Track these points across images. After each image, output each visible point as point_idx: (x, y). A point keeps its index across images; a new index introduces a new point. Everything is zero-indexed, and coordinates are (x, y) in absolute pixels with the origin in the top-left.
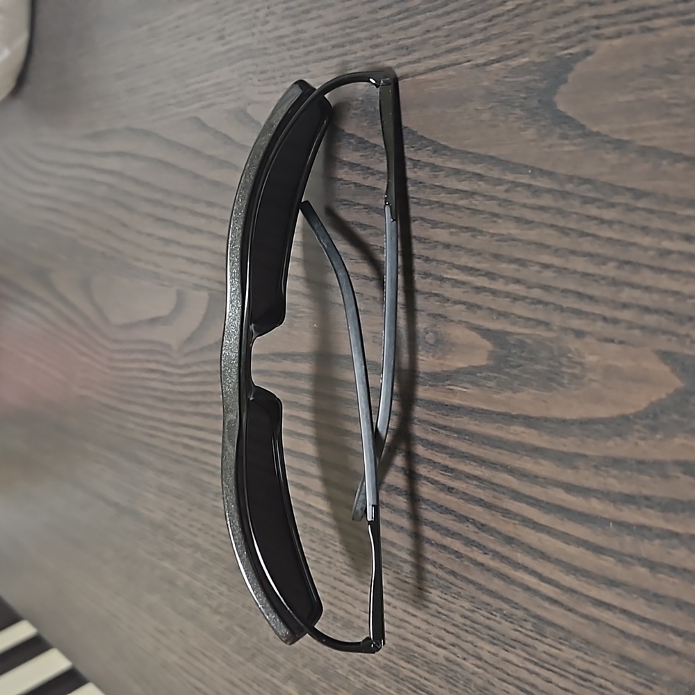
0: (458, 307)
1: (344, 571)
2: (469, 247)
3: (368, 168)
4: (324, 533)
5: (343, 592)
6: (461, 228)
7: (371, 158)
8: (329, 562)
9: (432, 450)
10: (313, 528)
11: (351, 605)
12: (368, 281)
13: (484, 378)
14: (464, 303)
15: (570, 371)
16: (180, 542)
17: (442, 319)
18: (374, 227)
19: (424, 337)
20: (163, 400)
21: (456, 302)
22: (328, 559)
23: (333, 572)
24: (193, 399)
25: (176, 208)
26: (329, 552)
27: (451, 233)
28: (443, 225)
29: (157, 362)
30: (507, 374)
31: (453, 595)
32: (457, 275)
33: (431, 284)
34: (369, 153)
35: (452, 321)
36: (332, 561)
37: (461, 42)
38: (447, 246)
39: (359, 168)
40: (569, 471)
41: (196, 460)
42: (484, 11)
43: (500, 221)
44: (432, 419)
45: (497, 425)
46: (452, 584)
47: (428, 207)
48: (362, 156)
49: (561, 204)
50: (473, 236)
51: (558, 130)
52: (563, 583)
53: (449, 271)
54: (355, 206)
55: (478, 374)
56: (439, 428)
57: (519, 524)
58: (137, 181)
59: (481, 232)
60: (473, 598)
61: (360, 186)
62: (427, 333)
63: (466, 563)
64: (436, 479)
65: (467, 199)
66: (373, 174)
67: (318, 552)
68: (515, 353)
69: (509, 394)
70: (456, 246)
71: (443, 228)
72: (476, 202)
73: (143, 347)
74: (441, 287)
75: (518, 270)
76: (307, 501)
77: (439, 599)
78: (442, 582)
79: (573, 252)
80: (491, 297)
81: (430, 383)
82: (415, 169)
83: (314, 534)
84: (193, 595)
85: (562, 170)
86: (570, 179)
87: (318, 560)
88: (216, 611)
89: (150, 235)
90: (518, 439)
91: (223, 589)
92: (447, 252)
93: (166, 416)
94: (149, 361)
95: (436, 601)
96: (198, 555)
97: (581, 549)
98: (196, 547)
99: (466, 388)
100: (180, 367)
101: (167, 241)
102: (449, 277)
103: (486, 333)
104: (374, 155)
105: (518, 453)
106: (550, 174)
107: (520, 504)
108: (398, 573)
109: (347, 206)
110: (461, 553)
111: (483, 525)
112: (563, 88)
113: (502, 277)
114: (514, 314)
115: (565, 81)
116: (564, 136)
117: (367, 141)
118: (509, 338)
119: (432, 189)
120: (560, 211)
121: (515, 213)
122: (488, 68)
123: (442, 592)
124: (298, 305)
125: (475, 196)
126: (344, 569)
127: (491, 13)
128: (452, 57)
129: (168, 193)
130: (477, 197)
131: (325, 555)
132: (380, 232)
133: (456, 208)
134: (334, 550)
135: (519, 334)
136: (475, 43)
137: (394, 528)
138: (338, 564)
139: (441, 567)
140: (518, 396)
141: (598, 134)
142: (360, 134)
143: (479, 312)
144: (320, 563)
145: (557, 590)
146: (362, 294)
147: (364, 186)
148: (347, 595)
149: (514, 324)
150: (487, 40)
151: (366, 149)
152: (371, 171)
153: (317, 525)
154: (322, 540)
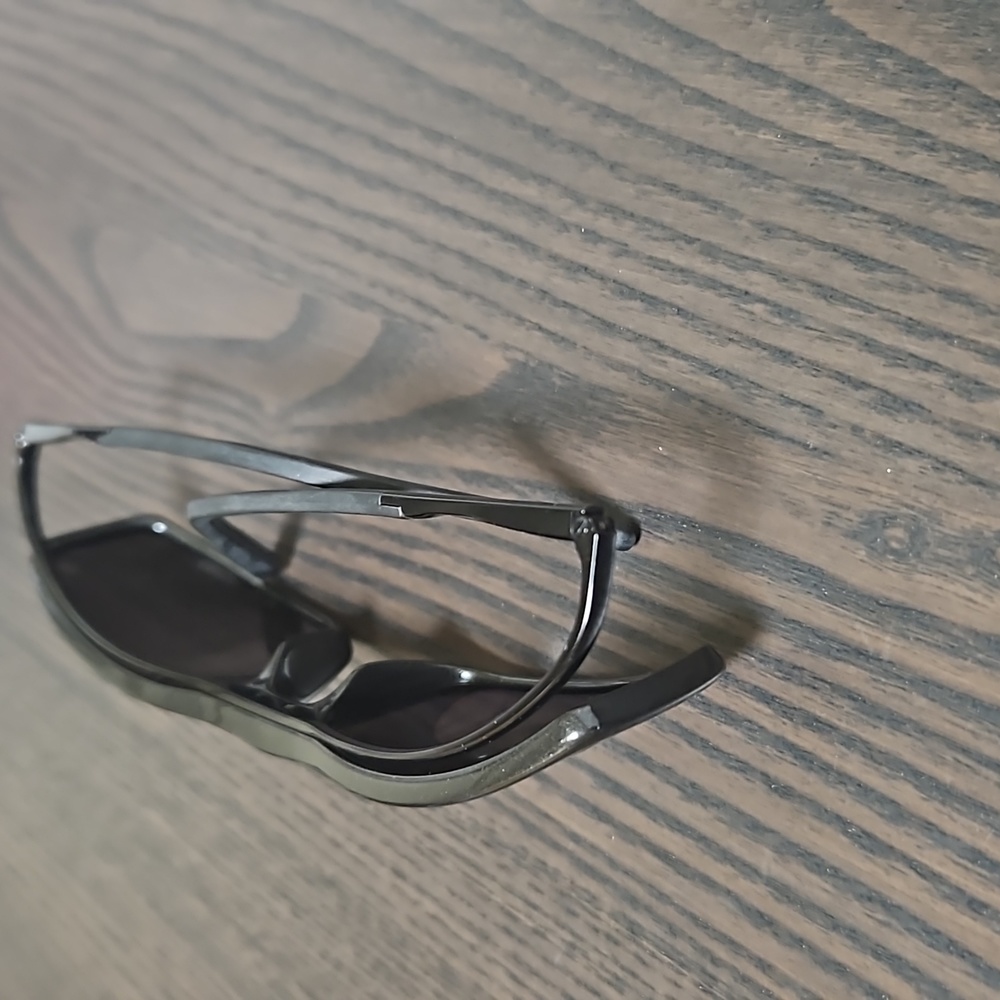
1: (607, 976)
3: (920, 133)
4: (572, 882)
7: (937, 110)
8: (572, 946)
9: (943, 803)
10: (544, 863)
12: (849, 389)
16: (196, 787)
18: (904, 272)
22: (569, 938)
23: (578, 967)
25: (339, 128)
26: (578, 926)
34: (934, 97)
36: (580, 944)
39: (891, 127)
44: (963, 737)
48: (907, 101)
54: (853, 211)
56: (979, 762)
58: (249, 54)
61: (881, 169)
64: (938, 869)
66: (931, 149)
67: (546, 915)
81: (980, 656)
83: (543, 875)
84: (205, 895)
87: (542, 930)
88: (252, 942)
89: (259, 170)
91: (283, 908)
96: (234, 825)
98: (233, 808)
101: (299, 192)
104: (949, 104)
109: (830, 208)
117: (932, 70)
124: (623, 395)
126: (607, 971)
129: (329, 93)
131: (563, 927)
132: (914, 285)
134: (587, 924)
137: (776, 934)
138: (593, 955)
142: (914, 49)
146: (820, 412)
147: (894, 170)
151: (926, 86)
152: (928, 141)
153: (554, 860)
154: (562, 894)
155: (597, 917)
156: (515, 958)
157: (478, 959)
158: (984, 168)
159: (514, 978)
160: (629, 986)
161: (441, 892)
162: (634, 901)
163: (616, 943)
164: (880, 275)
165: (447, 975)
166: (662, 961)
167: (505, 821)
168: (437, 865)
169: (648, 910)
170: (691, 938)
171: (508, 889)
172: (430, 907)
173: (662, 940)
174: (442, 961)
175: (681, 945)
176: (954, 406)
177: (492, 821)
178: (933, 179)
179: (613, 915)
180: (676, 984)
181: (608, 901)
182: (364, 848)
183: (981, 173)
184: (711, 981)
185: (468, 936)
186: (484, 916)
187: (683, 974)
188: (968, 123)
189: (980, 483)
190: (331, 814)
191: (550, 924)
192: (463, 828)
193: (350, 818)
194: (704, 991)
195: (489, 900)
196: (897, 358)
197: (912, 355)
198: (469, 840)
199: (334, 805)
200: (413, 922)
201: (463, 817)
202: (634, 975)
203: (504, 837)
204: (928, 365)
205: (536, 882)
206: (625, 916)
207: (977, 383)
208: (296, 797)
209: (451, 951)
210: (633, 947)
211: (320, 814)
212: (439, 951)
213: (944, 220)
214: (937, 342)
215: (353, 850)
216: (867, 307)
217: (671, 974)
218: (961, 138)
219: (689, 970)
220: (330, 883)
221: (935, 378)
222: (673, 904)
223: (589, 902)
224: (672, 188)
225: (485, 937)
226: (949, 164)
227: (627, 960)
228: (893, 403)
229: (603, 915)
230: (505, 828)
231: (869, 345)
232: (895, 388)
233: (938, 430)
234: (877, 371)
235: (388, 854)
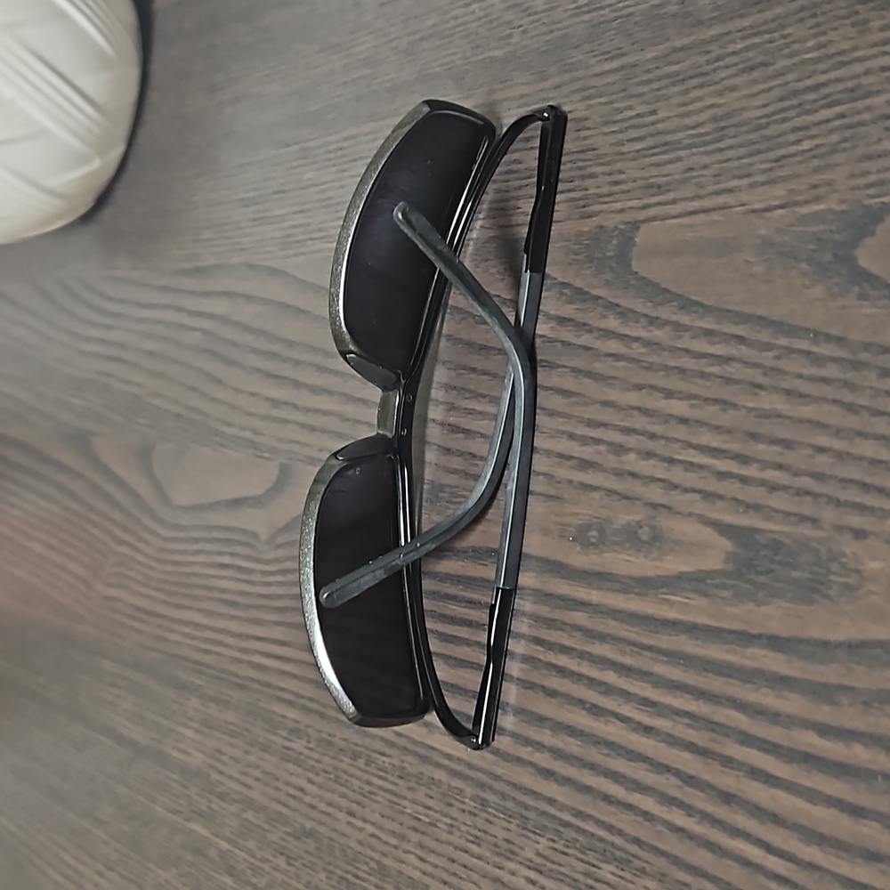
0: (689, 496)
1: (471, 838)
2: (715, 423)
3: (585, 324)
4: (449, 786)
5: (465, 867)
6: (706, 400)
7: (591, 312)
8: (451, 826)
9: (628, 677)
10: (433, 779)
11: (475, 884)
12: (563, 460)
13: (717, 586)
14: (700, 492)
15: (841, 580)
16: (223, 797)
17: (664, 511)
18: (583, 395)
19: (636, 533)
20: (234, 604)
21: (686, 490)
22: (449, 821)
23: (455, 839)
24: (278, 603)
25: (298, 363)
26: (454, 812)
27: (692, 406)
28: (682, 395)
29: (233, 554)
30: (750, 581)
31: (635, 872)
32: (694, 456)
33: (654, 466)
34: (588, 306)
35: (679, 513)
36: (455, 823)
37: (736, 183)
38: (684, 421)
39: (571, 323)
40: (826, 708)
41: (268, 685)
42: (770, 149)
43: (763, 393)
44: (633, 637)
45: (727, 646)
46: (633, 856)
47: (663, 373)
48: (577, 309)
49: (850, 375)
50: (724, 410)
51: (856, 289)
52: (799, 855)
53: (682, 451)
55: (709, 581)
56: (642, 649)
57: (745, 777)
58: (246, 328)
59: (735, 406)
60: (663, 875)
61: (569, 345)
62: (641, 527)
63: (660, 828)
64: (629, 714)
65: (719, 365)
66: (590, 331)
67: (436, 811)
68: (765, 556)
69: (750, 606)
70: (697, 421)
71: (680, 399)
72: (733, 370)
73: (216, 535)
74: (668, 470)
75: (779, 454)
76: (431, 743)
77: (610, 876)
78: (618, 854)
79: (861, 434)
80: (738, 485)
81: (636, 590)
82: (651, 328)
83: (432, 787)
84: (231, 871)
85: (855, 336)
86: (866, 347)
87: (434, 822)
89: (253, 394)
90: (756, 665)
91: (281, 862)
92: (683, 428)
93: (234, 626)
94: (220, 554)
95: (606, 880)
96: (249, 815)
97: (834, 811)
98: (248, 803)
99: (688, 598)
100: (268, 562)
101: (276, 403)
102: (681, 458)
103: (725, 529)
104: (596, 308)
105: (755, 683)
106: (840, 340)
107: (749, 750)
108: (554, 841)
109: (547, 369)
110: (652, 815)
111: (691, 777)
112: (868, 241)
113: (756, 461)
114: (768, 507)
115: (872, 234)
116: (863, 297)
117: (587, 292)
118: (757, 537)
119: (671, 351)
120: (847, 384)
121: (785, 385)
122: (768, 214)
123: (617, 867)
124: (458, 487)
125: (731, 362)
126: (471, 835)
127: (780, 152)
128: (720, 200)
129: (291, 344)
130: (735, 364)
131: (445, 816)
133: (703, 375)
134: (459, 809)
135: (773, 532)
136: (753, 185)
137: (556, 780)
138: (463, 828)
139: (620, 833)
140: (764, 609)
142: (578, 283)
143: (719, 503)
144: (436, 826)
145: (790, 865)
146: (553, 476)
147: (575, 344)
148: (471, 870)
149: (768, 519)
150: (771, 182)
151: (585, 301)
152: (587, 328)
153: (439, 775)
154: (444, 795)
155: (463, 803)
156: (421, 846)
157: (400, 853)
158: (614, 338)
159: (421, 859)
160: (484, 841)
161: (376, 817)
162: (482, 786)
163: (475, 815)
164: (574, 399)
165: (382, 870)
166: (499, 818)
167: (410, 759)
168: (373, 800)
169: (491, 788)
170: (514, 798)
171: (415, 802)
172: (370, 829)
173: (499, 805)
174: (378, 862)
175: (510, 804)
176: (611, 461)
177: (403, 762)
178: (592, 346)
179: (472, 799)
180: (508, 830)
181: (469, 790)
182: (329, 804)
183: (613, 340)
184: (524, 820)
185: (393, 841)
186: (401, 824)
187: (511, 822)
188: (605, 317)
189: (627, 498)
190: (309, 787)
191: (438, 816)
192: (387, 772)
193: (320, 786)
194: (523, 828)
195: (404, 813)
196: (585, 440)
197: (591, 438)
198: (390, 778)
199: (310, 781)
200: (360, 843)
201: (387, 765)
202: (485, 832)
203: (410, 769)
204: (599, 441)
205: (429, 792)
206: (478, 796)
207: (622, 446)
208: (287, 784)
209: (384, 855)
210: (485, 815)
211: (302, 790)
212: (377, 856)
213: (599, 367)
214: (602, 429)
215: (323, 807)
216: (569, 417)
217: (505, 824)
218: (603, 324)
219: (514, 818)
220: (310, 834)
221: (602, 448)
222: (503, 780)
223: (458, 795)
224: (474, 370)
225: (403, 838)
226: (598, 338)
227: (481, 823)
228: (585, 465)
229: (467, 800)
230: (410, 764)
231: (572, 436)
232: (586, 457)
233: (606, 474)
234: (576, 450)
235: (343, 802)
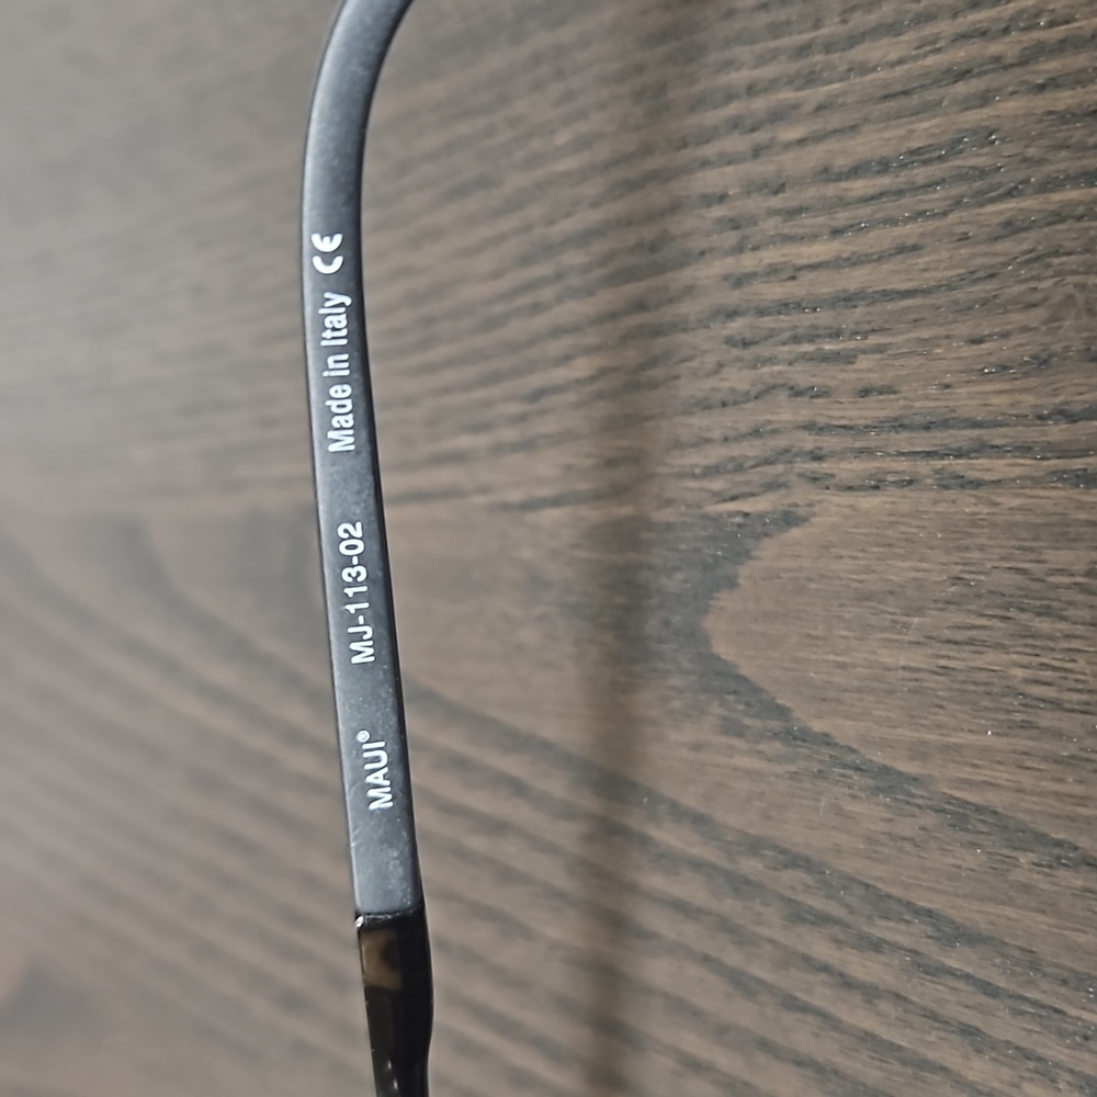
37: (465, 441)
42: (516, 373)
49: (729, 906)
51: (716, 709)
79: (765, 1046)
85: (730, 817)
86: (755, 846)
106: (699, 821)
112: (725, 600)
115: (731, 583)
116: (731, 728)
120: (725, 926)
122: (532, 517)
127: (537, 380)
128: (445, 476)
136: (498, 450)
141: (826, 740)
150: (528, 446)
